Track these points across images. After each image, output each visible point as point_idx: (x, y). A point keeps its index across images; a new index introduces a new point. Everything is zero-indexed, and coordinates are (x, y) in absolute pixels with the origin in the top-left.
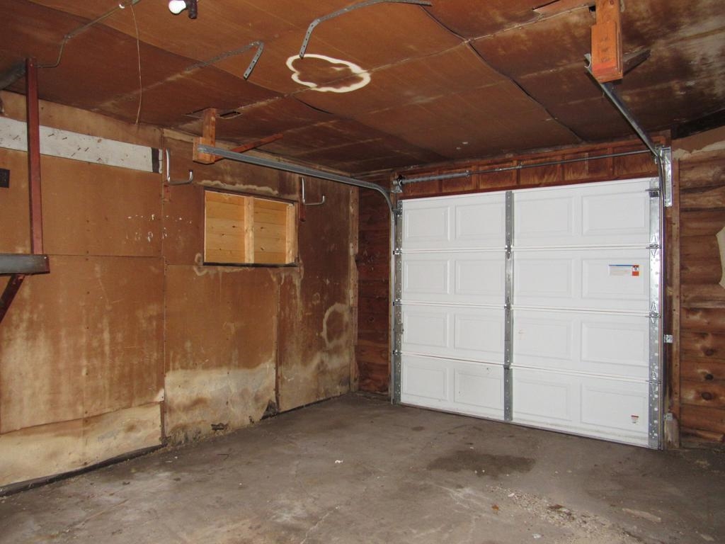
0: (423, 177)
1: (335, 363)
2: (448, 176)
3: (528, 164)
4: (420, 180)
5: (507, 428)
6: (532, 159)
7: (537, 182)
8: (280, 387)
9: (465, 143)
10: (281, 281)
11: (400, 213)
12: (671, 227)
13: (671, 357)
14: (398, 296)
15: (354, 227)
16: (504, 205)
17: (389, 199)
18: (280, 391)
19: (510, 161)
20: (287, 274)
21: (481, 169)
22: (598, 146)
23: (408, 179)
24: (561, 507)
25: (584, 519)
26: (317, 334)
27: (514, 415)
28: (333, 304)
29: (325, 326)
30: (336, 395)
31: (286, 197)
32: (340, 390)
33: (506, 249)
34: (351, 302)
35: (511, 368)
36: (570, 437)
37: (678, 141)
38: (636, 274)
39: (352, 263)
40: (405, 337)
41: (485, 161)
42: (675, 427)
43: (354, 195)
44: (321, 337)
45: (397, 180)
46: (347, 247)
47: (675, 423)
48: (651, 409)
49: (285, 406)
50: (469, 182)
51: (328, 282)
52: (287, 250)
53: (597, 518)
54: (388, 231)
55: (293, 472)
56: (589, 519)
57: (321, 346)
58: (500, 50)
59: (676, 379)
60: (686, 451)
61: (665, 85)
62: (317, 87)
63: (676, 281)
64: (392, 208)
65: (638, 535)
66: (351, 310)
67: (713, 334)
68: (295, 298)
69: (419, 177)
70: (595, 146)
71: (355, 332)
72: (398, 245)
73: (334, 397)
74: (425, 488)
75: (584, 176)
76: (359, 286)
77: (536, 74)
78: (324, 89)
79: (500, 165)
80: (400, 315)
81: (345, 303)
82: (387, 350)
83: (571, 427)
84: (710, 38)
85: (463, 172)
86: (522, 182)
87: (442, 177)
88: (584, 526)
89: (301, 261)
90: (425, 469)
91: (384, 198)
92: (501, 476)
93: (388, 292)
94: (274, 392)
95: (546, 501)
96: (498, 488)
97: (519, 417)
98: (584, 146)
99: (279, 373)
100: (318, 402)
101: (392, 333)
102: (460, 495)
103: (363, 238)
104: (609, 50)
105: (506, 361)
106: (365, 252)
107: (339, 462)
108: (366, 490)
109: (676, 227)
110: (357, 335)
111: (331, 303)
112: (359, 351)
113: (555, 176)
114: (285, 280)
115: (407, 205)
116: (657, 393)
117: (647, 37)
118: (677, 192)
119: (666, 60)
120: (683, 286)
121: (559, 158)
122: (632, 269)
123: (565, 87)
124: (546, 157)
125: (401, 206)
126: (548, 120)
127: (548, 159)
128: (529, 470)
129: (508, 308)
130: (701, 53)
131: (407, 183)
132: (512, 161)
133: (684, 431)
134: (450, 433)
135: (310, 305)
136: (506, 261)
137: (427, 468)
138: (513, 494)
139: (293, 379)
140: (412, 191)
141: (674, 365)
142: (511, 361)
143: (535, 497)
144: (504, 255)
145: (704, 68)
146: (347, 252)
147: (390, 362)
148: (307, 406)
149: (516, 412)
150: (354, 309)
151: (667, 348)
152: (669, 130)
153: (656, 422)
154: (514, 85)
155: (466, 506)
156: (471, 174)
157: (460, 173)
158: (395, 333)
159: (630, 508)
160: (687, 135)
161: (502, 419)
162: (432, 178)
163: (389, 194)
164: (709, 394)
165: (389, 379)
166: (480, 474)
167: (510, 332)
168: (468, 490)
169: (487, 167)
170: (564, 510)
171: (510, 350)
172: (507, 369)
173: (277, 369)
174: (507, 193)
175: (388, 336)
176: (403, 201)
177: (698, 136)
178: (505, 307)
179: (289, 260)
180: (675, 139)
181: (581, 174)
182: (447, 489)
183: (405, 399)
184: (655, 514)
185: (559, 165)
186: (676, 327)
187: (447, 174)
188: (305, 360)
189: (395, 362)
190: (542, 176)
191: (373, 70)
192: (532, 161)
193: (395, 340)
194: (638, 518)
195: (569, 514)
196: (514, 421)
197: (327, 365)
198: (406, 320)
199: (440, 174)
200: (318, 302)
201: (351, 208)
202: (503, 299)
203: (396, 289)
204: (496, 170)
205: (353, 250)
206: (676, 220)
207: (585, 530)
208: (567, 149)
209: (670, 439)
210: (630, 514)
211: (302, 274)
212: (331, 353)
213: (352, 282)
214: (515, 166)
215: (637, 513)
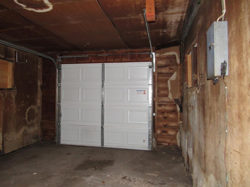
0: (70, 56)
1: (31, 130)
2: (80, 56)
3: (110, 54)
4: (69, 57)
5: (102, 150)
6: (112, 53)
7: (113, 61)
8: (5, 143)
9: (88, 44)
10: (5, 96)
11: (61, 69)
12: (155, 78)
13: (155, 120)
14: (59, 102)
15: (40, 74)
16: (101, 68)
17: (56, 63)
18: (5, 145)
19: (103, 53)
20: (8, 93)
21: (93, 55)
22: (133, 50)
23: (64, 56)
24: (126, 177)
25: (135, 180)
26: (23, 119)
27: (105, 144)
28: (31, 106)
29: (27, 115)
30: (32, 143)
31: (8, 59)
32: (33, 141)
33: (102, 84)
34: (39, 105)
35: (104, 127)
36: (124, 150)
37: (158, 51)
38: (144, 93)
39: (39, 89)
40: (62, 118)
41: (94, 52)
42: (156, 143)
43: (40, 60)
44: (25, 120)
45: (59, 56)
46: (37, 82)
47: (156, 141)
48: (149, 137)
49: (7, 151)
50: (88, 59)
51: (28, 96)
52: (8, 82)
53: (139, 179)
54: (55, 76)
55: (12, 182)
56: (136, 180)
57: (25, 123)
58: (108, 4)
59: (156, 127)
60: (159, 150)
61: (158, 30)
62: (27, 8)
63: (156, 96)
64: (57, 67)
65: (152, 183)
66: (39, 108)
67: (166, 112)
68: (13, 103)
69: (68, 56)
70: (132, 50)
71: (40, 117)
72: (60, 82)
73: (31, 145)
74: (75, 179)
75: (128, 60)
76: (42, 98)
77: (119, 18)
78: (30, 9)
79: (100, 54)
80: (60, 109)
81: (36, 105)
82: (54, 124)
83: (124, 146)
84: (174, 15)
85: (86, 55)
86: (107, 61)
87: (78, 56)
88: (135, 183)
89: (15, 87)
90: (74, 171)
91: (54, 63)
92: (103, 169)
93: (55, 100)
94: (1, 146)
95: (121, 176)
96: (103, 173)
97: (106, 145)
98: (129, 50)
99: (4, 136)
100: (24, 147)
101: (57, 117)
102: (89, 179)
103: (44, 79)
104: (152, 9)
105: (102, 125)
106: (45, 85)
107: (35, 174)
108: (49, 185)
109: (156, 78)
110: (41, 118)
111: (29, 105)
112: (42, 124)
113: (119, 59)
114: (7, 95)
115: (63, 66)
116: (151, 132)
117: (158, 10)
118: (157, 67)
119: (160, 21)
120: (158, 97)
121: (121, 53)
122: (143, 92)
123: (128, 25)
124: (116, 52)
125: (61, 67)
126: (119, 38)
127: (116, 53)
128: (113, 165)
129: (103, 106)
130: (171, 20)
131: (64, 58)
132: (104, 53)
133: (158, 143)
134: (82, 154)
135: (20, 106)
136: (102, 88)
137: (74, 170)
138: (109, 175)
139: (11, 139)
140: (65, 61)
141: (155, 123)
142: (104, 125)
143: (117, 175)
144: (101, 87)
145: (170, 26)
146: (37, 84)
147: (56, 128)
148: (18, 150)
149: (105, 143)
150: (40, 107)
151: (154, 117)
152: (155, 47)
153: (150, 141)
154: (110, 21)
155: (92, 184)
156: (89, 56)
157: (85, 55)
158: (58, 117)
159: (148, 173)
160: (160, 49)
161: (100, 146)
162: (74, 56)
163: (56, 61)
164: (165, 131)
165: (55, 135)
166: (95, 169)
167: (103, 115)
168: (92, 177)
169: (95, 54)
170: (127, 178)
171: (103, 121)
172: (102, 128)
173: (3, 135)
174: (102, 64)
175: (55, 118)
176: (62, 65)
177: (163, 50)
178: (101, 105)
179: (9, 86)
180: (156, 50)
181: (127, 59)
182: (84, 178)
183: (62, 142)
184: (155, 174)
185: (120, 56)
186: (156, 111)
187: (80, 55)
188: (17, 130)
189: (58, 128)
190: (114, 59)
191: (55, 3)
192: (111, 53)
193: (58, 119)
194: (151, 176)
195: (129, 179)
196: (105, 146)
197: (27, 132)
198: (63, 111)
199: (77, 55)
200: (23, 105)
201: (39, 66)
202: (101, 103)
203: (58, 99)
204: (98, 55)
205: (39, 83)
206: (156, 76)
207: (136, 184)
208: (123, 50)
209: (154, 147)
210: (148, 175)
211: (16, 93)
212: (29, 126)
213: (39, 96)
214: (105, 55)
215: (150, 174)
